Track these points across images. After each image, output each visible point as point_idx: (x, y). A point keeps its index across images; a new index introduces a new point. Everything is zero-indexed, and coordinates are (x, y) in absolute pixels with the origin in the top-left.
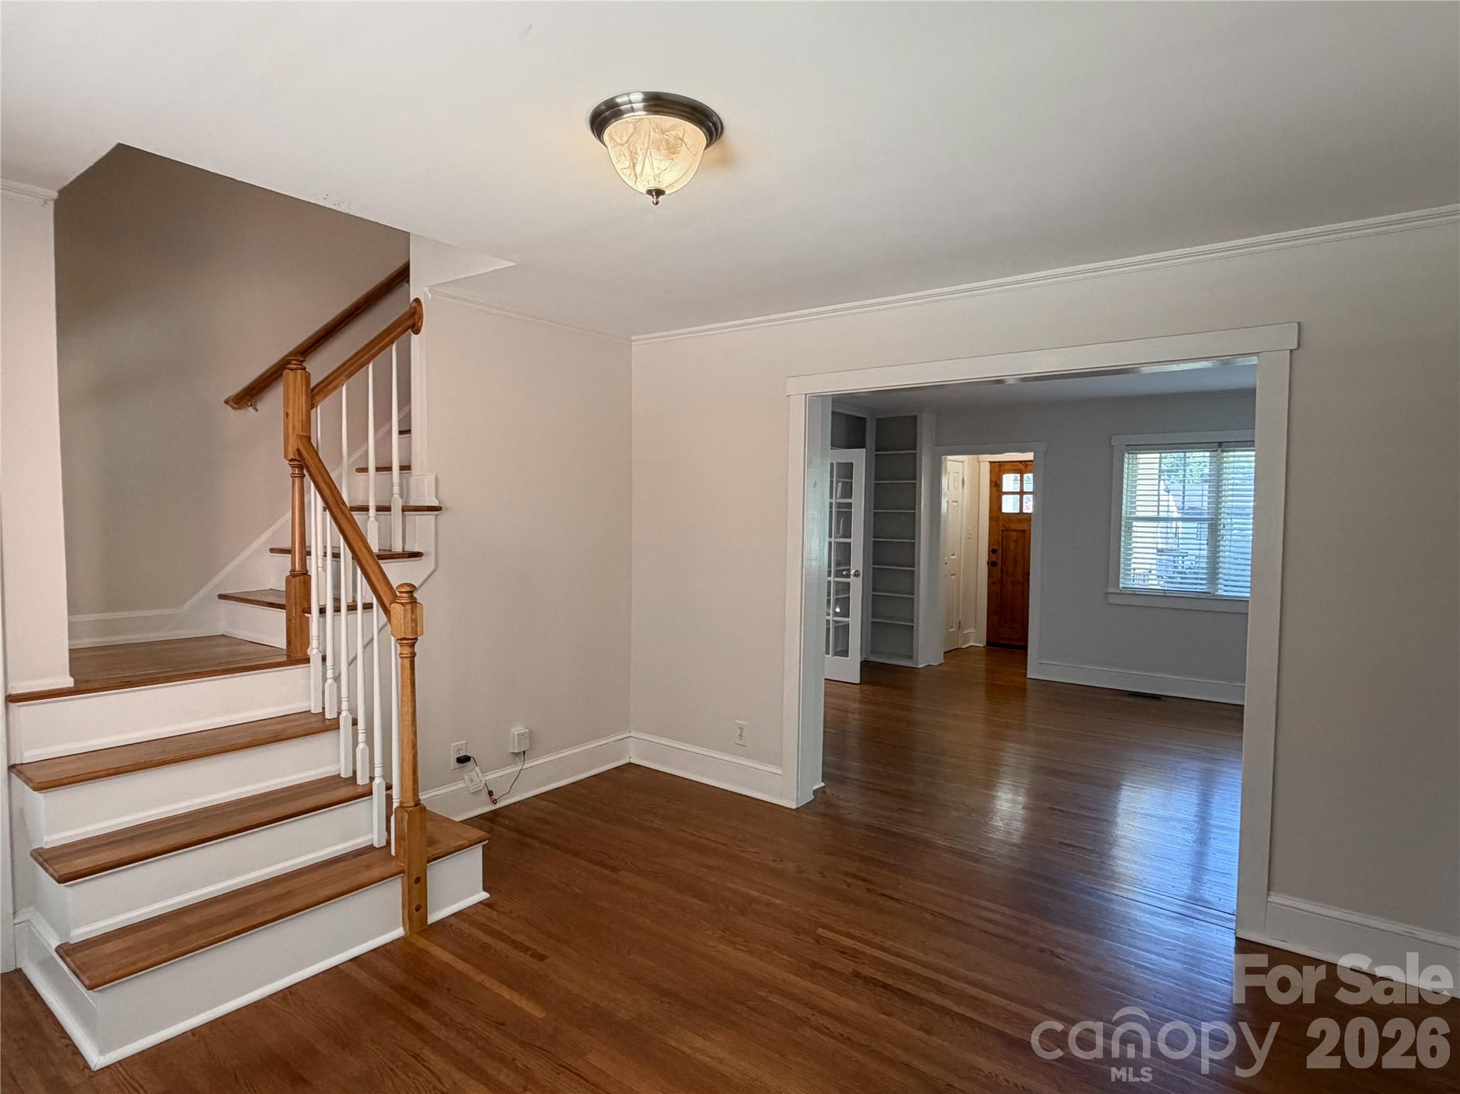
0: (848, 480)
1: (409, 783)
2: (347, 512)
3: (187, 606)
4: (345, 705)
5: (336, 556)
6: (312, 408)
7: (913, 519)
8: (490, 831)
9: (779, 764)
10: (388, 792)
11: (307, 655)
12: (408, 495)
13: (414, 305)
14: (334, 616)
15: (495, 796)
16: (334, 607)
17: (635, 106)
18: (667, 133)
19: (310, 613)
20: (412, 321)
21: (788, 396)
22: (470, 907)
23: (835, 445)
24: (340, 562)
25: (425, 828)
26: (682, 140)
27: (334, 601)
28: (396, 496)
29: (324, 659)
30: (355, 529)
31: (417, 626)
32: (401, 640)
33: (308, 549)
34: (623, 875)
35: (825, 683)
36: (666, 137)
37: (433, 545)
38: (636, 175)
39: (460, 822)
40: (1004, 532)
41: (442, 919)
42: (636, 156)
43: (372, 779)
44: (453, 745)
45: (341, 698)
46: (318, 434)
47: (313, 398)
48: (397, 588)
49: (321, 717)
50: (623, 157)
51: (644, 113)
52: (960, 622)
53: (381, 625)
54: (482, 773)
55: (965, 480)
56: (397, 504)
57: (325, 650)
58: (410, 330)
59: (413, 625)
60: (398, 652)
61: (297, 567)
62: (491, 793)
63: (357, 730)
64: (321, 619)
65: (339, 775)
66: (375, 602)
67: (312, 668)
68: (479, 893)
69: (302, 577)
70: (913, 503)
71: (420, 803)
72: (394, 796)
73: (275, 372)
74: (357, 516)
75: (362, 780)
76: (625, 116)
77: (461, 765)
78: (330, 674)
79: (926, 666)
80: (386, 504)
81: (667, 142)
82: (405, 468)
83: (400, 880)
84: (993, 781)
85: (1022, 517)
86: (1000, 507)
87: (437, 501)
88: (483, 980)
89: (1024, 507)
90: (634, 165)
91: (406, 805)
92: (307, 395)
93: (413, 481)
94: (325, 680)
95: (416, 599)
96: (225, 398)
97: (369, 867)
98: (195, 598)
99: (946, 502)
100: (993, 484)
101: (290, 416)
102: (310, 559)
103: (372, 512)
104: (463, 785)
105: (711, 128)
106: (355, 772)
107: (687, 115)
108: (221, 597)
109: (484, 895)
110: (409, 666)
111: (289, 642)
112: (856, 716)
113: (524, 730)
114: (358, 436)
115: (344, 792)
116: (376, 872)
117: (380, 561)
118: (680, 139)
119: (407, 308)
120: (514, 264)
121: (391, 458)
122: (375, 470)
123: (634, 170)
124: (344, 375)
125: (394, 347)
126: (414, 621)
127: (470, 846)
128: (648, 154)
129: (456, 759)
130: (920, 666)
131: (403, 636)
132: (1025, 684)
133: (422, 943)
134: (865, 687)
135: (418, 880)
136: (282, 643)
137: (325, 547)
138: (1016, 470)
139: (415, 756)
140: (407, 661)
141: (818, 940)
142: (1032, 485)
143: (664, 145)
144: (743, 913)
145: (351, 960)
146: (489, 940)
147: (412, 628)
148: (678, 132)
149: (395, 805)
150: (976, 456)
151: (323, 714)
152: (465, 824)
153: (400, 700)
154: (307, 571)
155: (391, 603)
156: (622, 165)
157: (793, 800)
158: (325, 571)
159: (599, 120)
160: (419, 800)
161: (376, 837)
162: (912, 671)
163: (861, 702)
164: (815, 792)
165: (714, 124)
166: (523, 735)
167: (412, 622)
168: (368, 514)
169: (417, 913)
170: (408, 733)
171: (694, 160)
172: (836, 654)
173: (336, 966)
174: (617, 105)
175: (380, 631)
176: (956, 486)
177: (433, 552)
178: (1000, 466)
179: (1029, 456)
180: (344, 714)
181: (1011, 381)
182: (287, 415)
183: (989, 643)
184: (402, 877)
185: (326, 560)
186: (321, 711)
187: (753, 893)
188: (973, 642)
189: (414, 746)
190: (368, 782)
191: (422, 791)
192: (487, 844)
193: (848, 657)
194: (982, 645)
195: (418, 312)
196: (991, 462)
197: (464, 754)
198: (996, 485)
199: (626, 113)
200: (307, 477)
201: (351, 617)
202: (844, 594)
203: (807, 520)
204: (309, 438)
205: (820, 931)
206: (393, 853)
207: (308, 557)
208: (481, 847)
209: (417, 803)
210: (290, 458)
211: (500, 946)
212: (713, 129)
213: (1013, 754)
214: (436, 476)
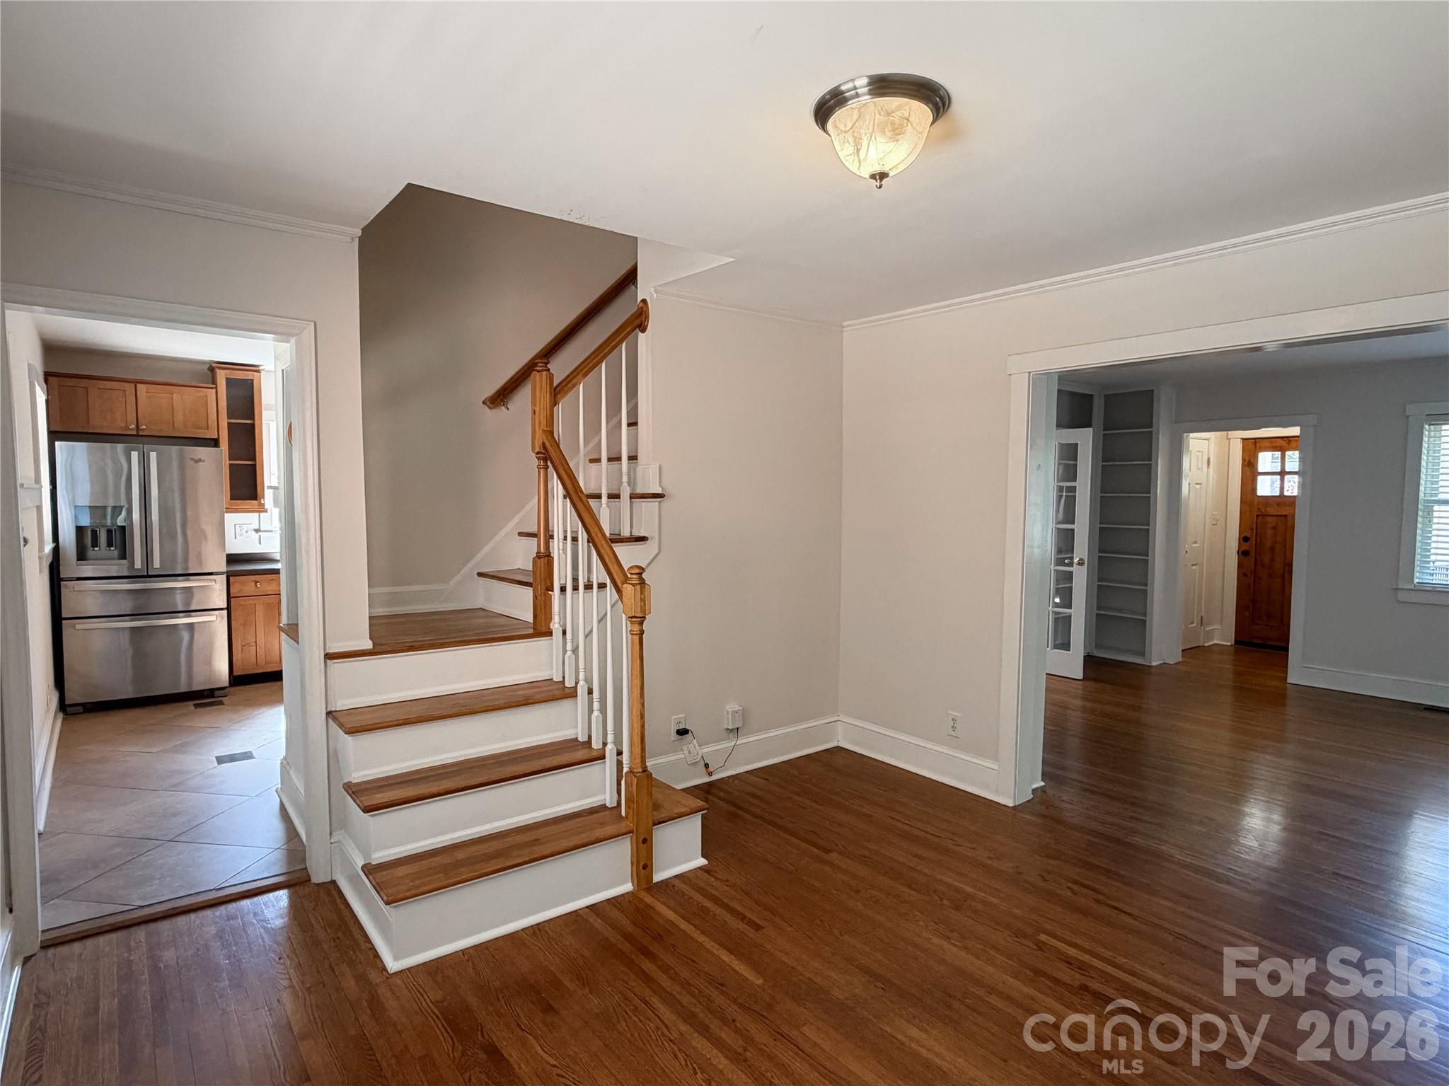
0: (1072, 462)
1: (638, 750)
2: (584, 499)
3: (452, 583)
4: (582, 676)
5: (575, 539)
6: (555, 405)
7: (1146, 504)
8: (706, 800)
9: (995, 758)
10: (619, 757)
11: (550, 628)
12: (635, 484)
13: (641, 305)
14: (573, 594)
15: (711, 769)
16: (573, 586)
17: (859, 91)
18: (893, 115)
19: (553, 591)
20: (639, 320)
21: (1010, 375)
22: (691, 871)
23: (1060, 425)
24: (578, 545)
25: (651, 794)
26: (908, 120)
27: (573, 581)
28: (625, 484)
29: (564, 633)
30: (590, 513)
31: (645, 604)
32: (631, 618)
33: (550, 533)
34: (834, 856)
35: (1047, 678)
36: (891, 118)
37: (657, 532)
38: (859, 160)
39: (682, 790)
40: (1260, 518)
41: (666, 880)
42: (860, 141)
43: (605, 744)
44: (673, 718)
45: (579, 669)
46: (559, 429)
47: (555, 396)
48: (629, 569)
49: (561, 686)
50: (847, 144)
51: (869, 97)
52: (1202, 617)
53: (613, 602)
54: (699, 746)
55: (1211, 460)
56: (626, 492)
57: (565, 625)
58: (637, 329)
59: (642, 604)
60: (629, 629)
61: (542, 550)
62: (707, 766)
63: (593, 699)
64: (562, 596)
65: (576, 739)
66: (608, 582)
67: (554, 641)
68: (697, 858)
69: (546, 558)
70: (1147, 486)
71: (647, 770)
72: (624, 762)
73: (526, 371)
74: (592, 502)
75: (596, 744)
76: (850, 102)
77: (681, 737)
78: (569, 647)
79: (1162, 664)
80: (617, 492)
81: (893, 124)
82: (633, 458)
83: (629, 839)
84: (1244, 796)
85: (1282, 501)
86: (1254, 490)
87: (661, 489)
88: (704, 941)
89: (1286, 488)
90: (858, 151)
91: (635, 770)
92: (550, 393)
93: (639, 469)
94: (565, 651)
95: (644, 580)
96: (483, 399)
97: (603, 824)
98: (459, 577)
99: (1187, 486)
100: (1246, 463)
101: (537, 413)
102: (553, 542)
103: (604, 499)
104: (682, 756)
105: (937, 103)
106: (590, 737)
107: (914, 93)
108: (480, 575)
109: (703, 862)
110: (638, 643)
111: (535, 617)
112: (1078, 713)
113: (737, 708)
114: (593, 429)
115: (581, 754)
116: (609, 830)
117: (613, 545)
118: (906, 119)
119: (634, 309)
120: (733, 260)
121: (621, 449)
122: (606, 461)
123: (858, 156)
124: (581, 374)
125: (624, 344)
126: (643, 600)
127: (689, 814)
128: (873, 138)
129: (675, 732)
130: (1154, 664)
131: (633, 615)
132: (1285, 689)
133: (648, 899)
134: (1088, 683)
135: (645, 841)
136: (529, 617)
137: (565, 532)
138: (1276, 447)
139: (643, 726)
140: (636, 638)
141: (1041, 946)
142: (1298, 463)
143: (889, 126)
144: (957, 908)
145: (587, 907)
146: (708, 904)
147: (641, 607)
148: (903, 111)
149: (625, 770)
150: (1225, 433)
151: (563, 682)
152: (685, 792)
153: (630, 674)
154: (550, 553)
155: (623, 584)
156: (846, 152)
157: (1010, 798)
158: (565, 553)
159: (823, 110)
160: (646, 767)
161: (609, 799)
162: (1145, 670)
163: (1085, 698)
164: (1034, 791)
165: (942, 98)
166: (737, 712)
167: (641, 602)
168: (601, 501)
169: (644, 871)
170: (637, 706)
171: (919, 137)
172: (1056, 647)
173: (576, 911)
174: (843, 93)
175: (612, 607)
176: (1200, 466)
177: (657, 536)
178: (1255, 443)
179: (1295, 431)
180: (581, 683)
181: (1270, 348)
182: (534, 413)
183: (1237, 642)
184: (631, 837)
185: (566, 543)
186: (561, 679)
187: (969, 889)
188: (1218, 640)
189: (642, 716)
190: (601, 746)
191: (649, 758)
192: (706, 813)
193: (1069, 651)
194: (1229, 644)
195: (644, 311)
196: (1243, 439)
197: (684, 727)
198: (1249, 466)
199: (850, 100)
200: (551, 469)
201: (588, 594)
202: (1065, 584)
203: (1029, 505)
204: (552, 433)
205: (1043, 937)
206: (623, 814)
207: (550, 540)
208: (700, 817)
209: (645, 770)
210: (536, 451)
211: (718, 911)
212: (940, 104)
213: (1265, 767)
214: (660, 465)
